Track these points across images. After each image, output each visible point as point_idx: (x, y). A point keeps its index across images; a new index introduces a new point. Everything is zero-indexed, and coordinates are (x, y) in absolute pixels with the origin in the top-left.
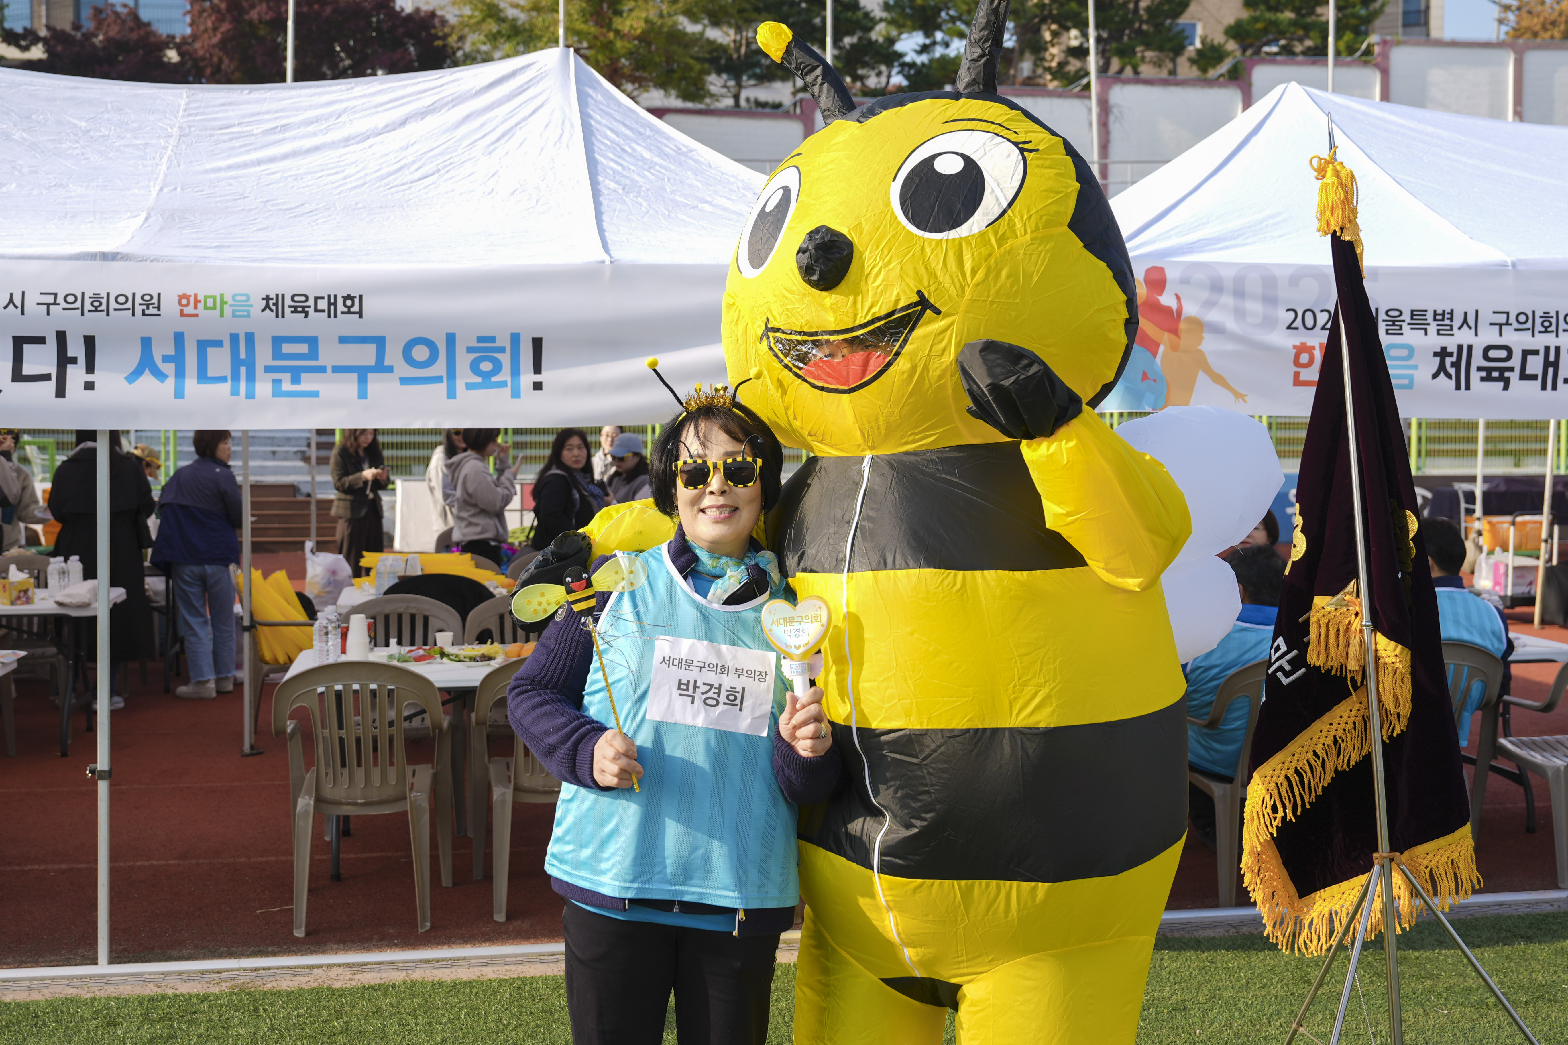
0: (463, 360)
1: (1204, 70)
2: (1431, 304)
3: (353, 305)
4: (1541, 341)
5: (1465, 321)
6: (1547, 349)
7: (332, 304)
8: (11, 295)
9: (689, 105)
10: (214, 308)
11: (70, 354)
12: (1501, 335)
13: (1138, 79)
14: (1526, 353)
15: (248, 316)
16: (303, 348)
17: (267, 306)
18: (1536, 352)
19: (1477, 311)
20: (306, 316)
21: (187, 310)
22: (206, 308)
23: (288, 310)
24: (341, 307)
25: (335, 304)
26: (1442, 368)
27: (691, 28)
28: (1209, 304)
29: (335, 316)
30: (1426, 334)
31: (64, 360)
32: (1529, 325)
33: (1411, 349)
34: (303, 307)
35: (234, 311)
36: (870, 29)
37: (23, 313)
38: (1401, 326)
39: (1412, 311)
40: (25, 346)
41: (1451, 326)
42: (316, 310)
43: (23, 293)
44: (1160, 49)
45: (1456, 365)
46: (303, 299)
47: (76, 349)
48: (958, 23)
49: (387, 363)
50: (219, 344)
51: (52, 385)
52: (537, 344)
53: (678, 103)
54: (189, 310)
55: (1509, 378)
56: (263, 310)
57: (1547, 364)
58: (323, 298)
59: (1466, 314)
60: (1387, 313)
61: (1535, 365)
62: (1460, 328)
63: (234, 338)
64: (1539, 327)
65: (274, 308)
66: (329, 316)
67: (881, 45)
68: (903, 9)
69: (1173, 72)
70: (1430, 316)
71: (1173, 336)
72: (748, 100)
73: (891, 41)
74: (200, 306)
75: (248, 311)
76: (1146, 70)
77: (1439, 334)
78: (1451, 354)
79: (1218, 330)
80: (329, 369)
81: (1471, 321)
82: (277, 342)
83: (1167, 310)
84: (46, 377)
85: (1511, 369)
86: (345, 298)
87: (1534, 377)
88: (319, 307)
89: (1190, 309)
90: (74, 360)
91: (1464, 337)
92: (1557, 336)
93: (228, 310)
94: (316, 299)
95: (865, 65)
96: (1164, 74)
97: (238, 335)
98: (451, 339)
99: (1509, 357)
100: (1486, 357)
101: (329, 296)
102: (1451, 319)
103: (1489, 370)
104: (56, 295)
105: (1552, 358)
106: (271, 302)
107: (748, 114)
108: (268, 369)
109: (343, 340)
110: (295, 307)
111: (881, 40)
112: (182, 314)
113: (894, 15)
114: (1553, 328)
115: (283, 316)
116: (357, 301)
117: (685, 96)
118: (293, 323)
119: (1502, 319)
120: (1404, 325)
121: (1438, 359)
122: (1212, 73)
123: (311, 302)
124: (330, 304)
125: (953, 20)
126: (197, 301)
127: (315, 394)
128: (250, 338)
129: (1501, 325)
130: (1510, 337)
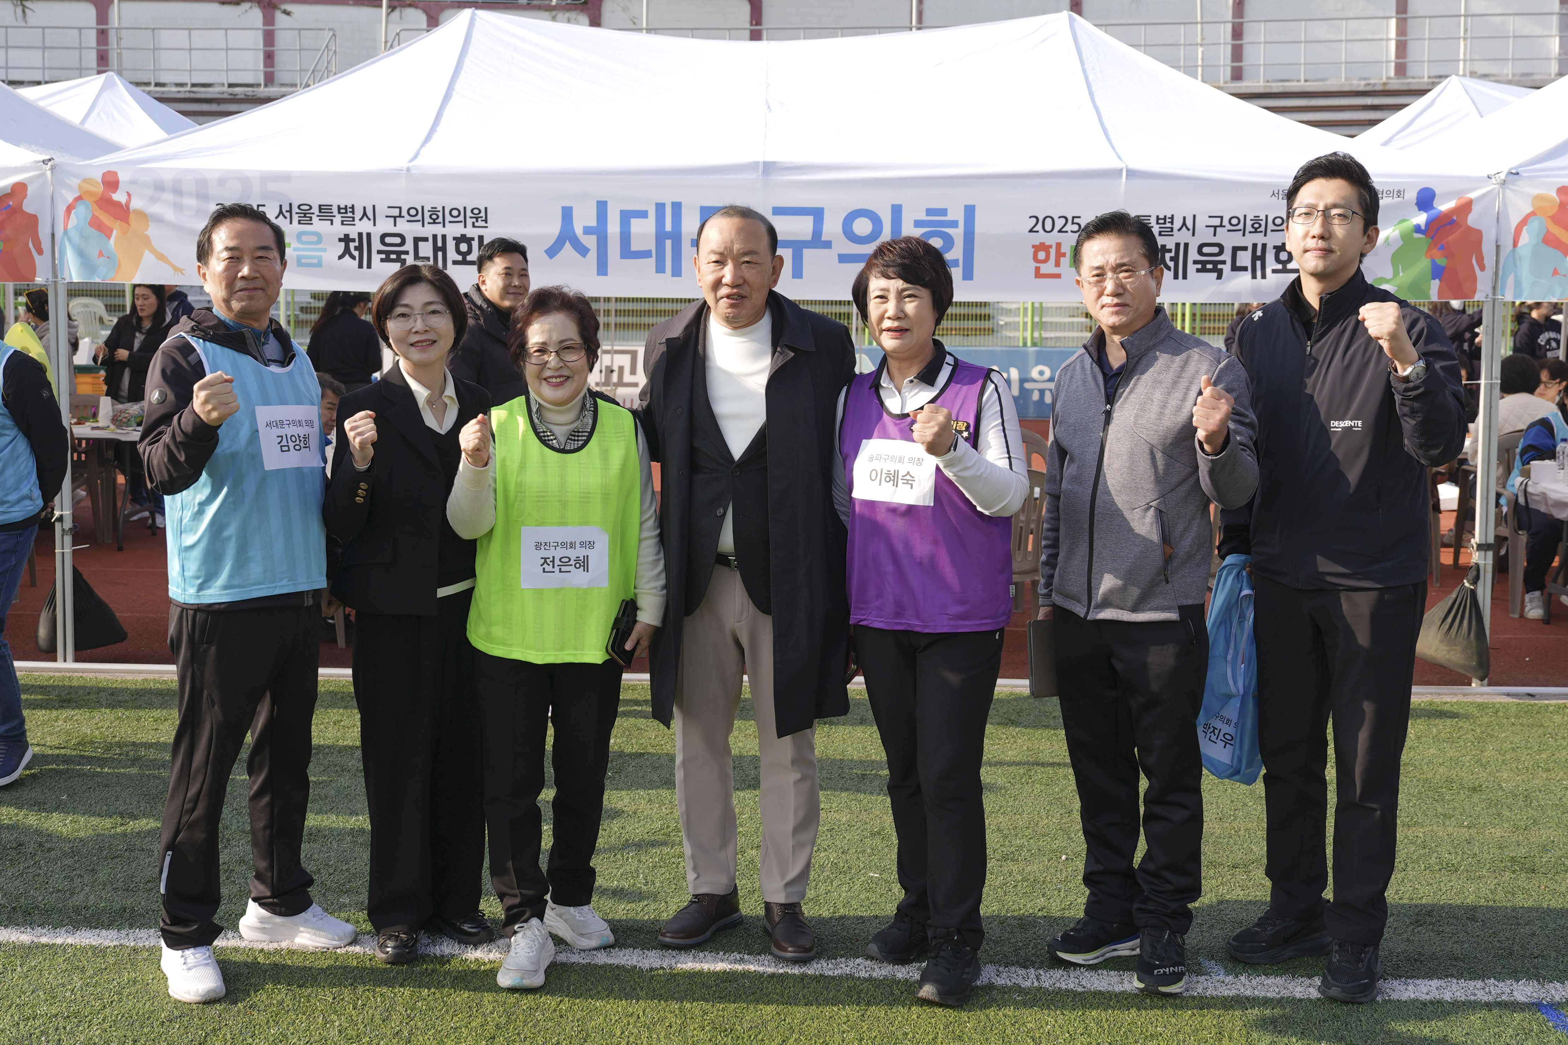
2: (336, 201)
4: (430, 230)
5: (365, 214)
6: (435, 237)
12: (395, 225)
14: (417, 240)
18: (426, 240)
19: (374, 206)
26: (346, 251)
28: (154, 200)
30: (332, 224)
32: (419, 217)
33: (319, 237)
38: (311, 218)
39: (320, 206)
41: (353, 218)
45: (359, 248)
57: (436, 249)
59: (365, 208)
60: (299, 207)
61: (426, 250)
62: (360, 220)
64: (427, 219)
70: (335, 210)
71: (123, 223)
77: (342, 224)
78: (353, 240)
79: (159, 220)
81: (370, 214)
83: (119, 204)
85: (407, 254)
89: (136, 204)
91: (364, 226)
92: (444, 226)
99: (403, 243)
100: (383, 242)
102: (353, 212)
103: (388, 254)
105: (440, 245)
114: (440, 220)
119: (396, 212)
120: (314, 217)
121: (343, 244)
129: (395, 217)
130: (403, 227)
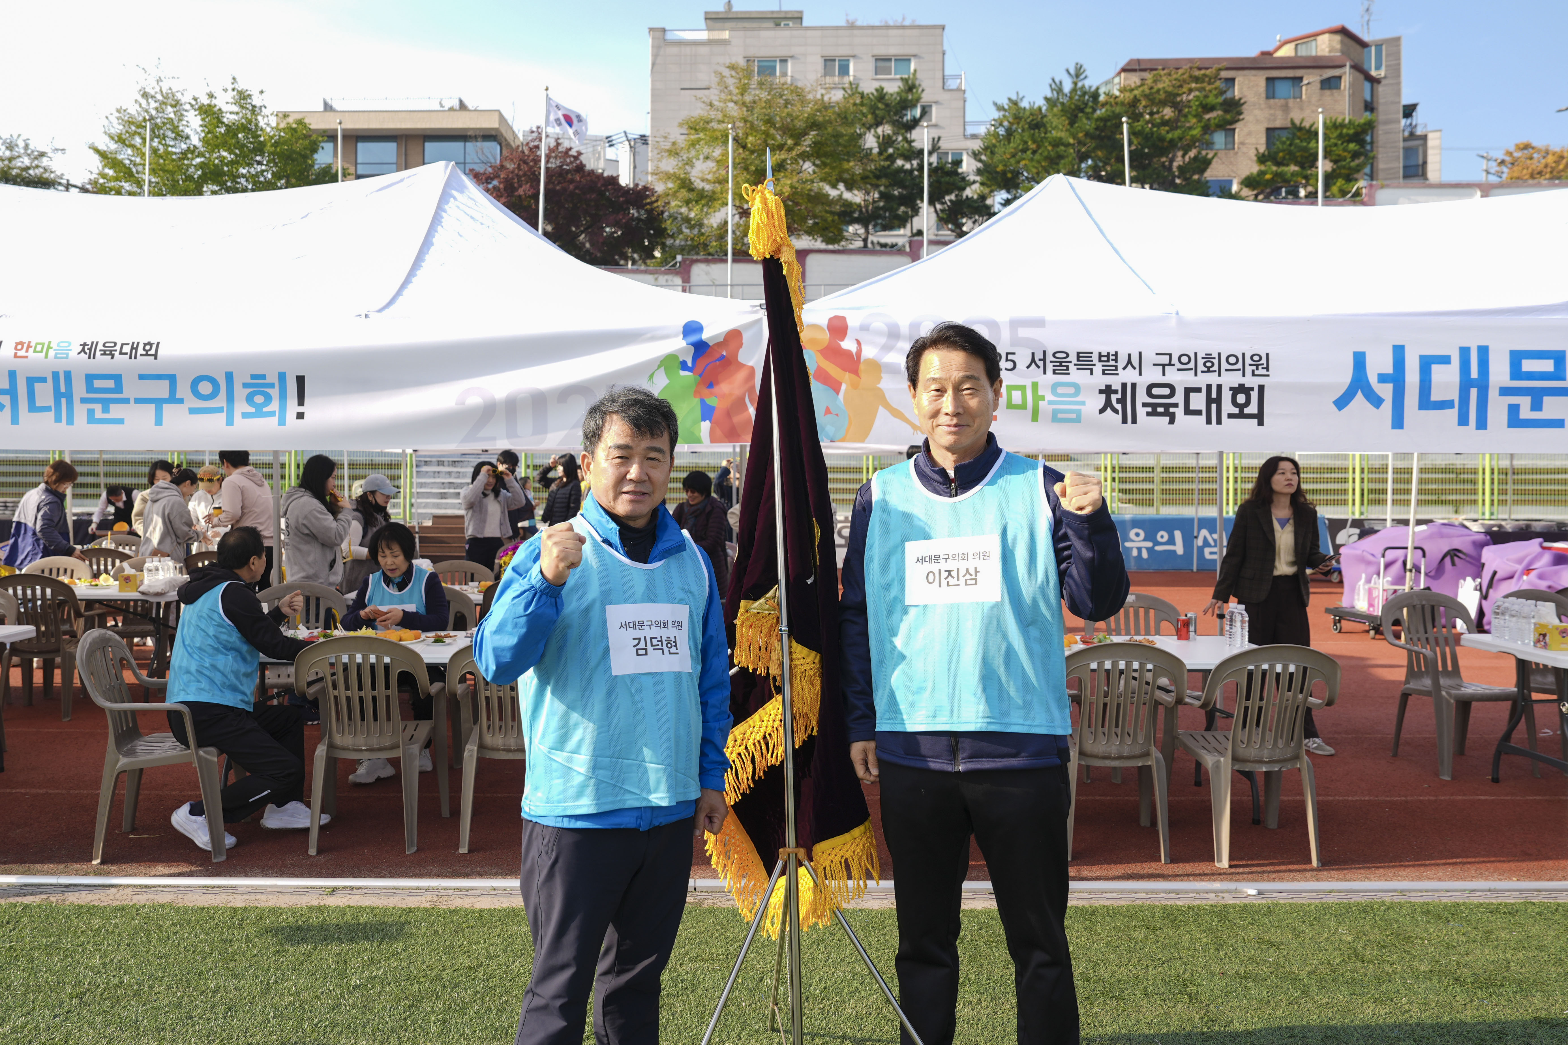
0: (240, 393)
2: (1096, 347)
3: (151, 349)
4: (1203, 380)
5: (1129, 362)
6: (1209, 387)
7: (134, 348)
9: (831, 247)
12: (1164, 374)
14: (1188, 391)
15: (67, 357)
16: (111, 384)
17: (83, 350)
18: (1198, 390)
19: (1140, 353)
20: (113, 358)
21: (20, 353)
22: (35, 351)
23: (99, 354)
24: (141, 351)
25: (136, 349)
26: (1108, 404)
27: (833, 193)
28: (887, 348)
29: (136, 358)
30: (1092, 374)
32: (1192, 365)
33: (1077, 387)
34: (111, 351)
35: (56, 354)
36: (964, 189)
38: (1067, 367)
39: (1078, 353)
41: (1116, 367)
42: (121, 353)
45: (1122, 401)
46: (112, 345)
49: (178, 395)
50: (43, 380)
52: (301, 380)
53: (823, 246)
54: (22, 353)
55: (1174, 413)
56: (79, 354)
57: (1209, 401)
58: (127, 344)
59: (1129, 355)
60: (1054, 355)
61: (1198, 401)
62: (1124, 368)
63: (56, 375)
64: (1201, 367)
65: (88, 352)
66: (132, 358)
67: (975, 201)
70: (1095, 358)
71: (853, 376)
72: (872, 243)
73: (983, 198)
74: (31, 350)
75: (68, 354)
77: (1104, 373)
78: (1116, 392)
80: (132, 401)
81: (1135, 362)
82: (90, 378)
83: (848, 353)
85: (1176, 405)
86: (145, 344)
87: (1198, 413)
88: (124, 352)
91: (1128, 376)
92: (1220, 375)
93: (52, 353)
94: (122, 345)
95: (964, 215)
97: (58, 373)
98: (229, 377)
99: (1172, 394)
100: (1149, 394)
101: (133, 343)
102: (1116, 360)
103: (1154, 406)
105: (1214, 395)
106: (86, 347)
107: (873, 252)
108: (83, 400)
109: (142, 377)
110: (105, 351)
111: (975, 197)
112: (16, 356)
113: (984, 179)
114: (1216, 368)
115: (95, 358)
116: (154, 346)
117: (828, 241)
118: (102, 364)
119: (1165, 360)
120: (1071, 366)
121: (1104, 396)
123: (118, 348)
124: (130, 348)
126: (29, 346)
127: (121, 421)
128: (68, 375)
129: (1164, 366)
130: (1173, 376)
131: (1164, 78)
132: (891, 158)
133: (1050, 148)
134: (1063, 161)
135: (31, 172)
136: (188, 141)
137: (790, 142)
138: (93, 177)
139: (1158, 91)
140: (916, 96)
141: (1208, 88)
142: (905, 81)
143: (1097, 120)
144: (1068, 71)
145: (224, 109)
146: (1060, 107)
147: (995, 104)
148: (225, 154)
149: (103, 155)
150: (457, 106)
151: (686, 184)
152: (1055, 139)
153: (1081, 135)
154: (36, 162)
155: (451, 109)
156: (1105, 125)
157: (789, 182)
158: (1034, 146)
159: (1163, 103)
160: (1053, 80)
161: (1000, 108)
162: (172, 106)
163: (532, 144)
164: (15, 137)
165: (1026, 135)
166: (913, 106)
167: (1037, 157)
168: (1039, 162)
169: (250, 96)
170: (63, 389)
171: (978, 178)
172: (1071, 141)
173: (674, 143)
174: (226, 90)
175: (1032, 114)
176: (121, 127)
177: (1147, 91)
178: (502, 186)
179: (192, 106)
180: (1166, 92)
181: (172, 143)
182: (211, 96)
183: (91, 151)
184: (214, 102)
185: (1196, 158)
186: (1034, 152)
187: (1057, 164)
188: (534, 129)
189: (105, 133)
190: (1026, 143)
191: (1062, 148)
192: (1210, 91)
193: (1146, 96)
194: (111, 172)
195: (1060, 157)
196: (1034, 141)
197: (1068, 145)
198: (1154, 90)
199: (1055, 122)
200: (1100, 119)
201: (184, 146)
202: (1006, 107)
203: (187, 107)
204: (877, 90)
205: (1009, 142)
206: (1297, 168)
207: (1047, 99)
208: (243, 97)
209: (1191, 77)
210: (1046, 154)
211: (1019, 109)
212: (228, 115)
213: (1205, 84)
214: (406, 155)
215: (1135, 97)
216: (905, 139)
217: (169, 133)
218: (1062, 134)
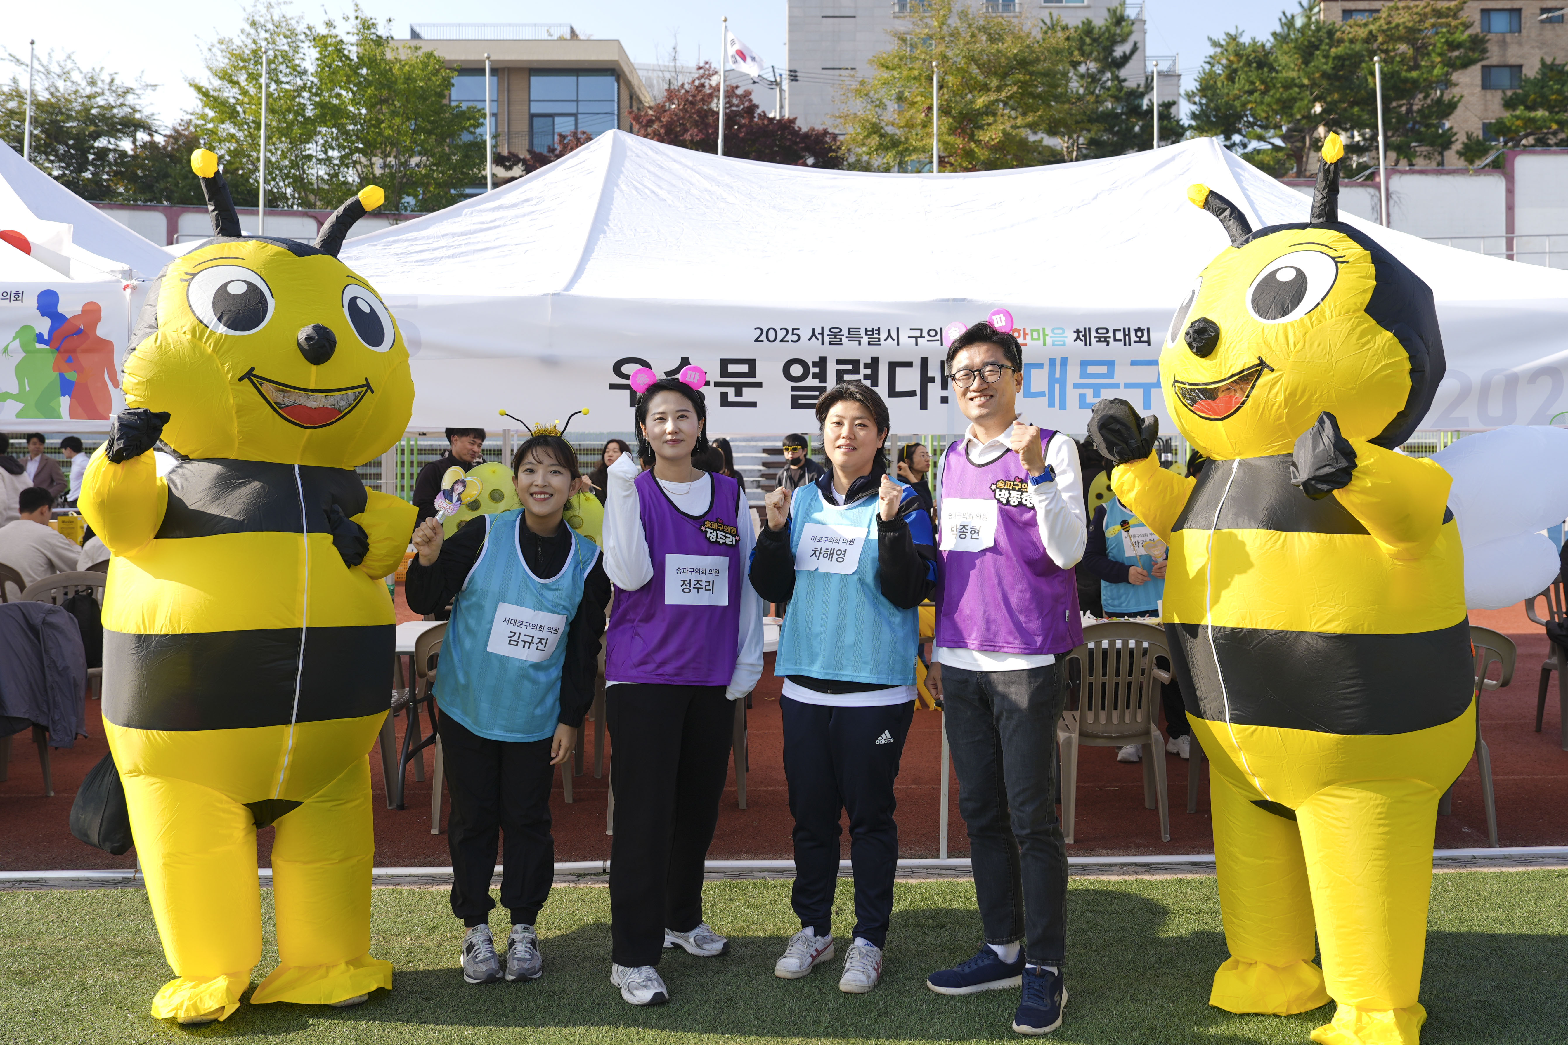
1: (1471, 162)
3: (1143, 336)
7: (1127, 334)
8: (889, 330)
10: (1038, 339)
11: (930, 374)
13: (1412, 170)
15: (1064, 345)
16: (1103, 369)
17: (1078, 337)
20: (1108, 345)
22: (1032, 339)
23: (1094, 340)
24: (1133, 337)
25: (1129, 335)
27: (1034, 138)
29: (1130, 344)
31: (926, 380)
34: (1105, 338)
35: (1053, 341)
37: (898, 344)
40: (898, 369)
42: (1115, 340)
43: (898, 329)
44: (1432, 144)
46: (1105, 331)
47: (934, 371)
48: (1255, 127)
50: (1041, 366)
51: (917, 399)
56: (1075, 340)
58: (1119, 330)
63: (1052, 362)
65: (1083, 338)
66: (1125, 344)
68: (1208, 117)
69: (1441, 164)
74: (1028, 337)
75: (1064, 341)
76: (1420, 163)
80: (1122, 386)
82: (1084, 364)
84: (912, 394)
86: (1137, 330)
88: (1117, 338)
90: (933, 380)
93: (1049, 341)
94: (1115, 331)
96: (1433, 165)
97: (1055, 359)
101: (1124, 329)
104: (921, 330)
106: (1081, 334)
108: (1076, 386)
109: (1134, 363)
110: (1099, 338)
113: (1199, 122)
115: (1090, 345)
116: (1145, 333)
118: (1098, 350)
122: (1479, 163)
123: (1111, 334)
124: (1125, 335)
125: (1251, 125)
126: (1025, 334)
128: (1064, 362)
131: (1402, 12)
132: (1099, 101)
133: (1281, 90)
134: (1298, 104)
135: (115, 111)
136: (304, 77)
137: (994, 83)
138: (187, 117)
139: (1398, 25)
140: (1126, 30)
141: (1454, 23)
142: (1113, 12)
143: (1334, 58)
144: (1300, 3)
145: (345, 40)
146: (1292, 45)
147: (1210, 39)
148: (344, 93)
149: (206, 94)
150: (568, 36)
151: (875, 129)
152: (1286, 78)
153: (1317, 75)
154: (121, 100)
155: (561, 39)
156: (1343, 65)
157: (1001, 128)
158: (1262, 87)
159: (1400, 39)
160: (1284, 13)
161: (1216, 44)
162: (286, 37)
163: (697, 83)
164: (97, 70)
165: (1253, 76)
166: (1124, 40)
167: (1267, 99)
168: (1269, 105)
169: (373, 24)
170: (1057, 375)
171: (1193, 123)
172: (1306, 81)
173: (862, 83)
174: (346, 19)
175: (1254, 51)
176: (226, 61)
177: (1385, 27)
178: (662, 131)
179: (307, 36)
180: (1406, 27)
181: (284, 79)
182: (330, 24)
183: (192, 89)
184: (334, 32)
185: (1439, 101)
186: (1264, 93)
187: (1291, 108)
188: (702, 65)
189: (208, 67)
190: (1253, 83)
191: (1297, 90)
192: (1456, 27)
193: (1384, 31)
194: (211, 114)
195: (1294, 100)
196: (1263, 82)
197: (1302, 86)
198: (1393, 25)
199: (1284, 59)
200: (1337, 58)
201: (299, 82)
202: (1223, 43)
203: (302, 37)
204: (1083, 23)
205: (1233, 82)
206: (1547, 114)
207: (1274, 34)
208: (367, 25)
209: (1434, 10)
210: (1278, 95)
211: (1238, 44)
212: (351, 48)
213: (1450, 19)
214: (508, 91)
215: (1371, 32)
216: (1116, 78)
217: (283, 67)
218: (1294, 74)
